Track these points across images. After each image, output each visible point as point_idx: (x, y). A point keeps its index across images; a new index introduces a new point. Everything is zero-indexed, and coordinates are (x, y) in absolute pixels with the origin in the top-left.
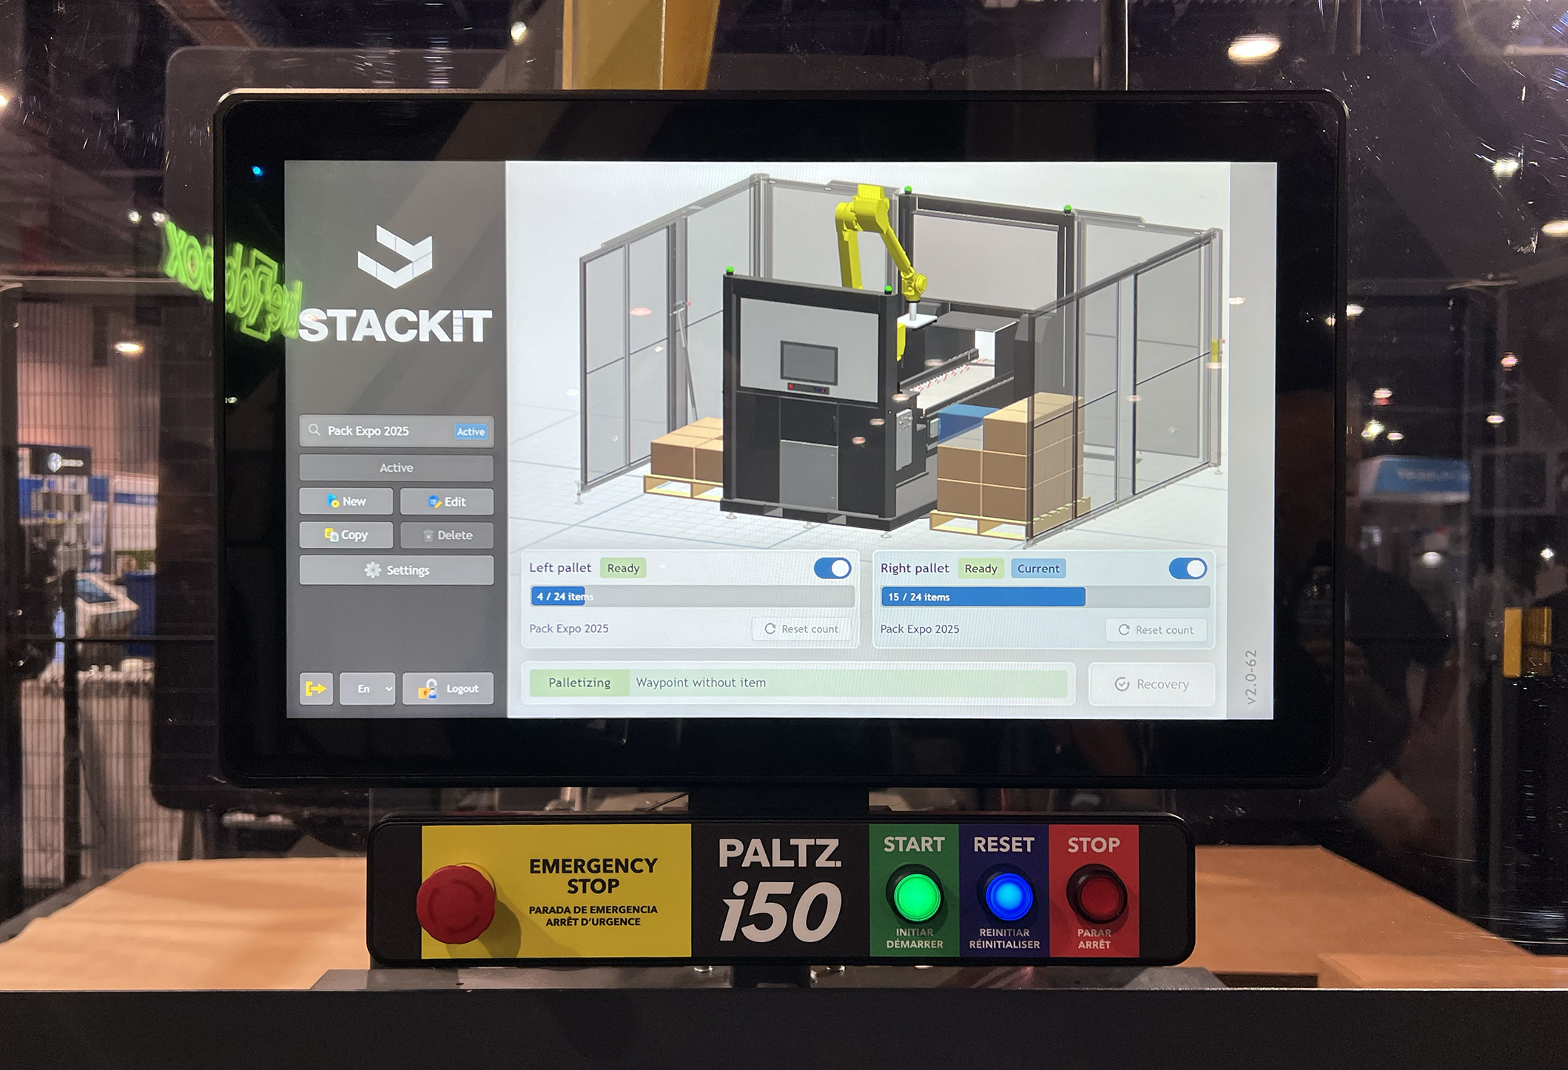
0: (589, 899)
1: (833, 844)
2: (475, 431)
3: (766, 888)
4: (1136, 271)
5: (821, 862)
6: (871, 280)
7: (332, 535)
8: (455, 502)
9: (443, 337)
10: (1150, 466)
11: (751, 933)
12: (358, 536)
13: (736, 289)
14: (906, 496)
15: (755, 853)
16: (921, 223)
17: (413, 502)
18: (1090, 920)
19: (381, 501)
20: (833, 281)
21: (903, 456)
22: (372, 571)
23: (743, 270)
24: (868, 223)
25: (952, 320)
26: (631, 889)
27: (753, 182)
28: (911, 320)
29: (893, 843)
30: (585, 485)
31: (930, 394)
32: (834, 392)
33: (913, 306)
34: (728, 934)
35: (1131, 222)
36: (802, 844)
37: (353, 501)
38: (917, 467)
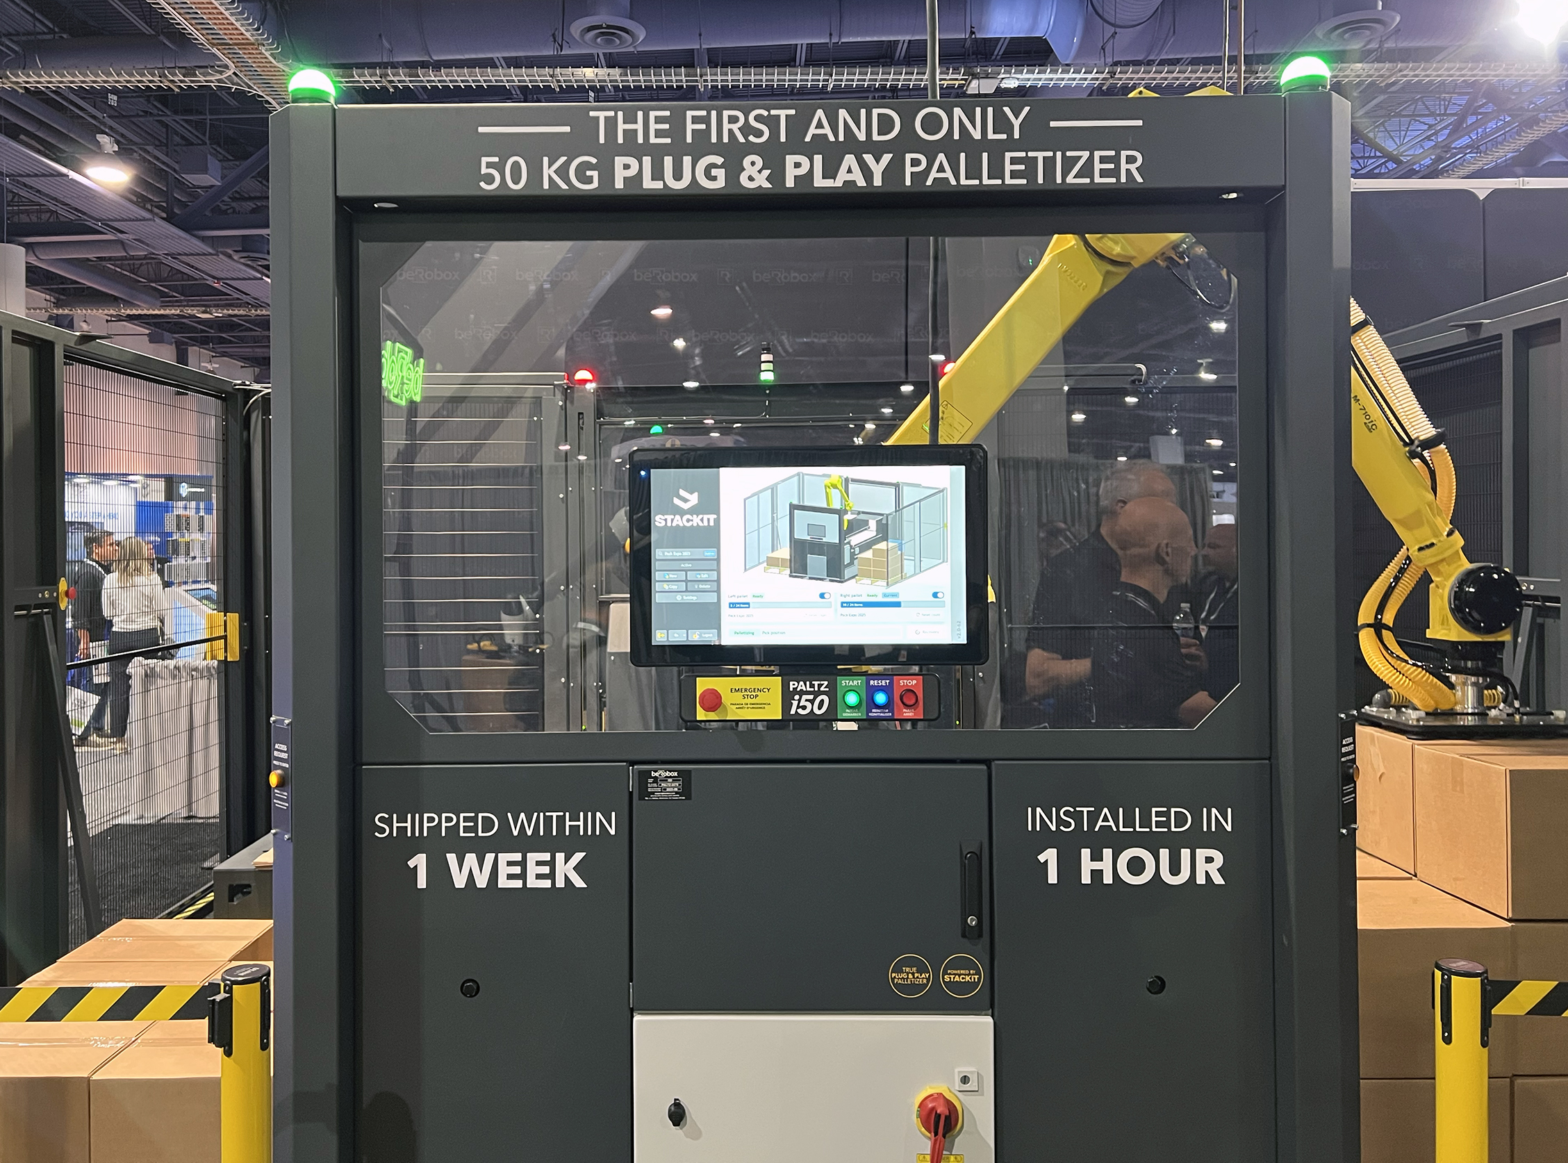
0: (749, 701)
1: (826, 683)
2: (710, 553)
3: (805, 697)
4: (919, 501)
5: (822, 689)
6: (836, 505)
7: (666, 587)
8: (704, 576)
9: (701, 524)
10: (926, 563)
11: (800, 711)
12: (674, 587)
13: (793, 507)
14: (848, 573)
15: (801, 686)
16: (851, 486)
17: (691, 576)
18: (907, 706)
19: (682, 576)
20: (825, 505)
21: (847, 560)
22: (679, 598)
23: (795, 502)
24: (835, 487)
25: (862, 517)
26: (762, 698)
27: (798, 474)
28: (848, 517)
29: (844, 682)
30: (745, 570)
31: (856, 539)
32: (824, 540)
33: (849, 513)
34: (793, 712)
35: (918, 486)
36: (816, 683)
37: (672, 576)
38: (851, 563)
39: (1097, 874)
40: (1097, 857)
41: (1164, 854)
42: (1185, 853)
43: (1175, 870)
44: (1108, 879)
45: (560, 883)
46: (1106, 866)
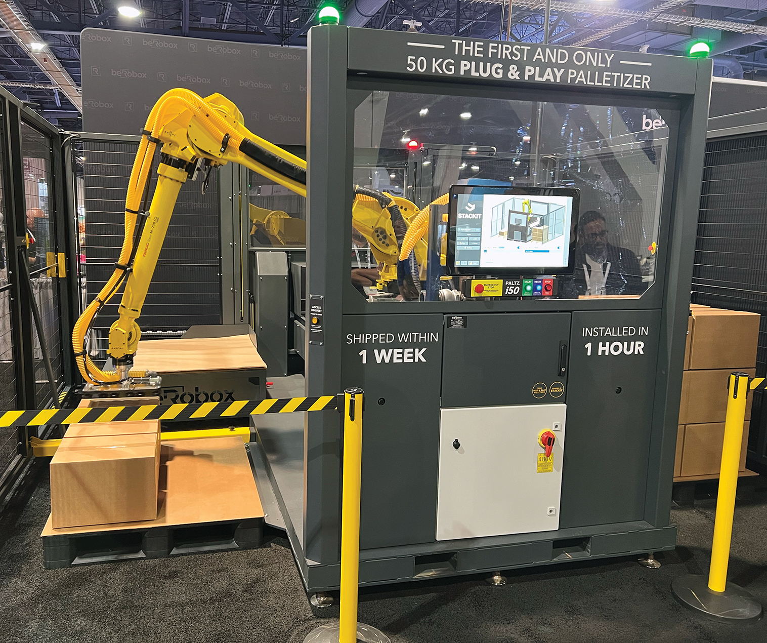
0: (490, 289)
1: (519, 282)
2: (478, 230)
3: (511, 287)
4: (556, 210)
5: (517, 284)
6: (526, 211)
7: (461, 243)
8: (476, 239)
9: (475, 218)
10: (556, 235)
11: (509, 293)
12: (464, 243)
13: (510, 211)
14: (528, 238)
15: (510, 283)
16: (532, 203)
17: (471, 239)
18: (547, 290)
19: (467, 239)
20: (522, 211)
21: (528, 234)
22: (465, 248)
23: (511, 210)
24: (526, 204)
25: (535, 216)
26: (495, 288)
27: (513, 198)
28: (530, 216)
29: (526, 282)
30: (491, 237)
31: (532, 225)
32: (521, 225)
34: (506, 293)
35: (556, 204)
36: (515, 282)
37: (464, 239)
38: (530, 235)
39: (603, 351)
40: (604, 345)
41: (626, 343)
42: (632, 343)
43: (628, 350)
44: (607, 353)
45: (417, 360)
46: (607, 349)
